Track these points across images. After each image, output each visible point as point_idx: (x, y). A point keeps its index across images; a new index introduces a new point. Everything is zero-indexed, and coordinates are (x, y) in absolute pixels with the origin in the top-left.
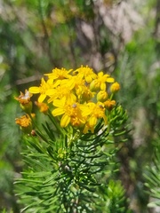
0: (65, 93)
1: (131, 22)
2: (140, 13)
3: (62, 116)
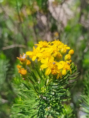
0: (48, 55)
1: (66, 14)
2: (71, 9)
3: (47, 68)
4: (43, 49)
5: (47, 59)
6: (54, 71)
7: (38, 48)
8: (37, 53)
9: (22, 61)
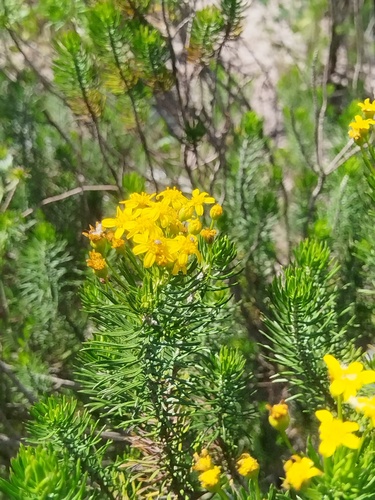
0: (148, 225)
3: (145, 254)
4: (139, 211)
5: (147, 233)
6: (162, 259)
7: (128, 210)
8: (124, 221)
9: (94, 241)
